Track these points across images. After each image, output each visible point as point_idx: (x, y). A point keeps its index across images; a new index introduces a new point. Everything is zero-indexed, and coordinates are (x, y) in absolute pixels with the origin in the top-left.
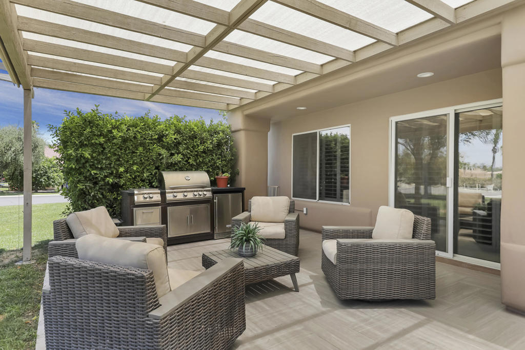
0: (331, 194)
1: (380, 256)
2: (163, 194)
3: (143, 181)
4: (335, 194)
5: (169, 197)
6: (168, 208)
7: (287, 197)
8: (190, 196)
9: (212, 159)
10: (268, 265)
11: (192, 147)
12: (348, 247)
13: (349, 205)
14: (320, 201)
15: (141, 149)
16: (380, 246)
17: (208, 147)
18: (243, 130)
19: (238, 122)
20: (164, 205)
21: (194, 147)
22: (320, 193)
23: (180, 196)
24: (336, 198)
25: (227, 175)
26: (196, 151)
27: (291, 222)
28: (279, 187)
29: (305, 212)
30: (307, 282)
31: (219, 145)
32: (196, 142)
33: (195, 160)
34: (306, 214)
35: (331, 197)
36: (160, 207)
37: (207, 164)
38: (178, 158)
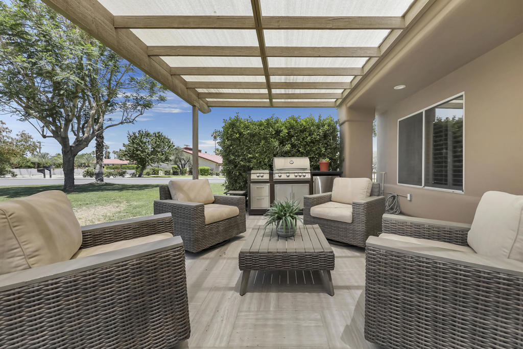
0: (441, 180)
1: (450, 288)
2: (271, 175)
3: (265, 164)
4: (446, 180)
5: (276, 177)
6: (275, 185)
7: (368, 179)
8: (292, 176)
9: (319, 148)
10: (286, 252)
11: (302, 139)
12: (380, 254)
13: (463, 193)
14: (426, 187)
15: (263, 142)
16: (453, 268)
17: (315, 138)
18: (347, 121)
19: (342, 115)
20: (272, 183)
21: (303, 139)
22: (426, 180)
23: (284, 177)
24: (446, 184)
25: (327, 160)
26: (306, 142)
27: (359, 205)
28: (386, 173)
29: (409, 198)
30: (356, 284)
31: (325, 136)
32: (305, 134)
33: (305, 149)
34: (410, 201)
35: (442, 184)
36: (269, 184)
37: (314, 152)
38: (288, 147)
